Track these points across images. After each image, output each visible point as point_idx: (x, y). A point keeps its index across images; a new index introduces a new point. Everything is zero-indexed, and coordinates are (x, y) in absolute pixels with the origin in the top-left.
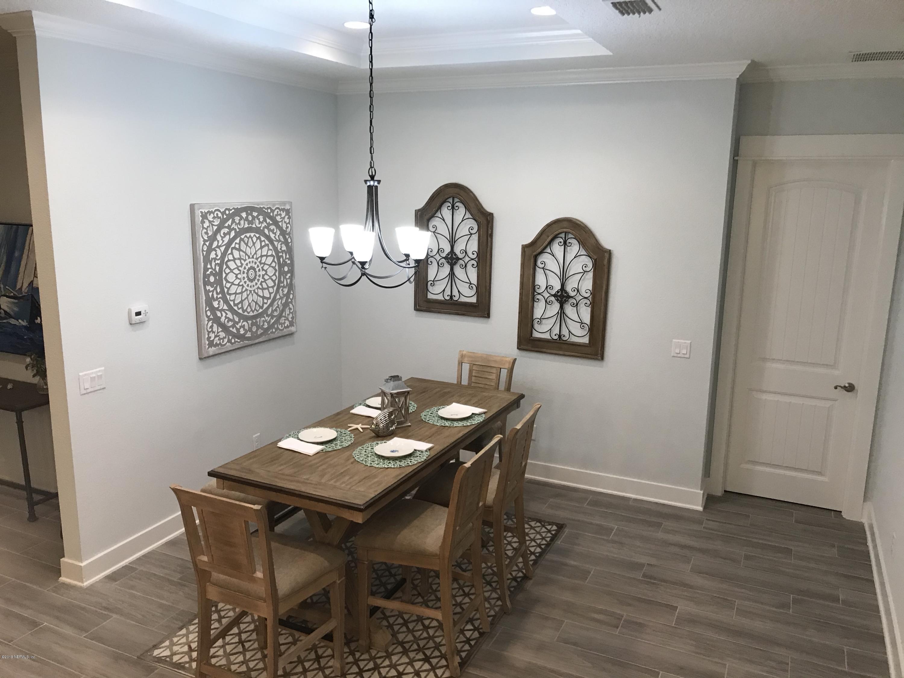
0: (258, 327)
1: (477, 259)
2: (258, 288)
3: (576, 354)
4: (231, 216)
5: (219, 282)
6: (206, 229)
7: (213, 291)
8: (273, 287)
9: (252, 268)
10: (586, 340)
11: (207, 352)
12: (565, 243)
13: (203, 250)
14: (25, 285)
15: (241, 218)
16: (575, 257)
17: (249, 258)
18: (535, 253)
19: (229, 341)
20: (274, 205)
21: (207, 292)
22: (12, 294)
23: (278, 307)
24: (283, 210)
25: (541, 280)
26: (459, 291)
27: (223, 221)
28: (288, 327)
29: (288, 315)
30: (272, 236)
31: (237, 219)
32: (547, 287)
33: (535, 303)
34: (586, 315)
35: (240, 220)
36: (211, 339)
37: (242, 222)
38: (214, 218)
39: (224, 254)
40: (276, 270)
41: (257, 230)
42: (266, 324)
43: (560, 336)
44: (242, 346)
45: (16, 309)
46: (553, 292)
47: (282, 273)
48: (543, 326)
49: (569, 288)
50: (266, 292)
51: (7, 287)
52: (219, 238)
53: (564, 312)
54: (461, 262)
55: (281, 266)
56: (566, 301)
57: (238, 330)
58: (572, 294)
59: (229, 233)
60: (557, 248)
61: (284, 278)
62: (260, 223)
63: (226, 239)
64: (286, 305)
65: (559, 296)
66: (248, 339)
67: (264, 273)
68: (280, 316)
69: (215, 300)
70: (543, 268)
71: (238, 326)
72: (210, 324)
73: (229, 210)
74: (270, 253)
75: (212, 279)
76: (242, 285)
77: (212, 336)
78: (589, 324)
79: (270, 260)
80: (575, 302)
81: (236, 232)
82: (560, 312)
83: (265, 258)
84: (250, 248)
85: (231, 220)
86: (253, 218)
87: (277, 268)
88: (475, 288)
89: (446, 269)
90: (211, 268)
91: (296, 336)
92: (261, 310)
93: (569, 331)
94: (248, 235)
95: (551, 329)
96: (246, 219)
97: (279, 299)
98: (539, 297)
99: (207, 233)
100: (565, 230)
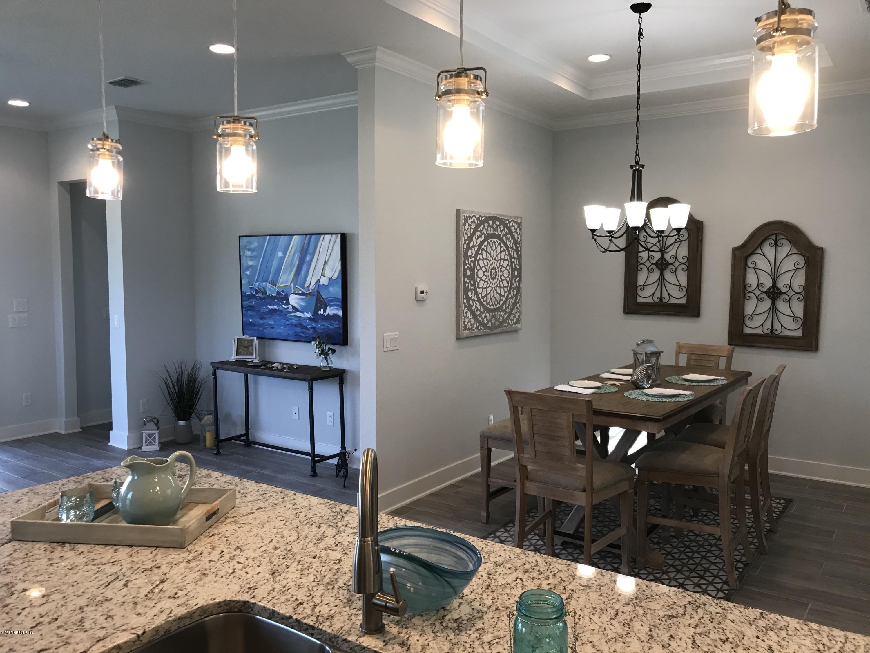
0: (497, 320)
1: (687, 264)
2: (497, 286)
3: (789, 347)
4: (483, 223)
5: (472, 276)
6: (467, 230)
7: (468, 283)
8: (507, 287)
9: (494, 268)
10: (799, 333)
11: (463, 334)
12: (776, 243)
13: (464, 248)
14: (313, 283)
15: (489, 224)
16: (786, 256)
17: (492, 259)
18: (745, 255)
19: (477, 328)
20: (510, 218)
21: (465, 283)
22: (300, 292)
23: (509, 305)
24: (516, 222)
25: (751, 279)
26: (669, 294)
27: (478, 226)
28: (515, 324)
29: (516, 313)
30: (508, 243)
31: (486, 225)
32: (758, 285)
33: (746, 301)
34: (799, 309)
35: (488, 227)
36: (466, 323)
37: (489, 228)
38: (472, 222)
39: (477, 253)
40: (509, 272)
41: (499, 237)
42: (501, 318)
43: (772, 331)
44: (484, 333)
45: (303, 304)
46: (765, 290)
47: (513, 277)
48: (753, 322)
49: (781, 284)
50: (502, 290)
51: (297, 286)
52: (474, 239)
53: (776, 308)
54: (671, 267)
55: (513, 270)
56: (778, 297)
57: (483, 319)
58: (784, 290)
59: (480, 236)
60: (768, 250)
61: (515, 280)
62: (501, 231)
63: (479, 241)
64: (515, 304)
65: (771, 293)
66: (489, 328)
67: (501, 274)
68: (510, 313)
69: (470, 291)
70: (754, 268)
71: (483, 316)
72: (465, 310)
73: (482, 217)
74: (506, 258)
75: (468, 273)
76: (487, 282)
77: (467, 320)
78: (802, 318)
79: (506, 263)
80: (787, 297)
81: (485, 236)
82: (771, 308)
83: (502, 261)
84: (494, 251)
85: (482, 226)
86: (497, 226)
87: (510, 271)
88: (684, 289)
89: (656, 275)
90: (468, 263)
91: (520, 332)
92: (498, 306)
93: (782, 325)
94: (493, 240)
95: (762, 324)
96: (492, 227)
97: (511, 298)
98: (751, 295)
99: (467, 234)
100: (776, 232)
